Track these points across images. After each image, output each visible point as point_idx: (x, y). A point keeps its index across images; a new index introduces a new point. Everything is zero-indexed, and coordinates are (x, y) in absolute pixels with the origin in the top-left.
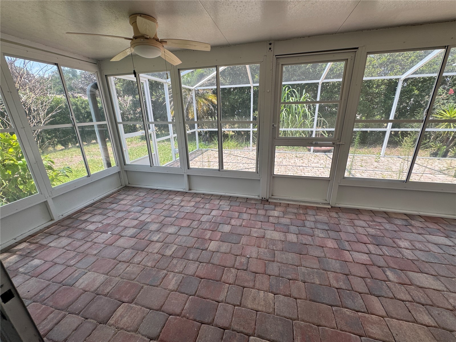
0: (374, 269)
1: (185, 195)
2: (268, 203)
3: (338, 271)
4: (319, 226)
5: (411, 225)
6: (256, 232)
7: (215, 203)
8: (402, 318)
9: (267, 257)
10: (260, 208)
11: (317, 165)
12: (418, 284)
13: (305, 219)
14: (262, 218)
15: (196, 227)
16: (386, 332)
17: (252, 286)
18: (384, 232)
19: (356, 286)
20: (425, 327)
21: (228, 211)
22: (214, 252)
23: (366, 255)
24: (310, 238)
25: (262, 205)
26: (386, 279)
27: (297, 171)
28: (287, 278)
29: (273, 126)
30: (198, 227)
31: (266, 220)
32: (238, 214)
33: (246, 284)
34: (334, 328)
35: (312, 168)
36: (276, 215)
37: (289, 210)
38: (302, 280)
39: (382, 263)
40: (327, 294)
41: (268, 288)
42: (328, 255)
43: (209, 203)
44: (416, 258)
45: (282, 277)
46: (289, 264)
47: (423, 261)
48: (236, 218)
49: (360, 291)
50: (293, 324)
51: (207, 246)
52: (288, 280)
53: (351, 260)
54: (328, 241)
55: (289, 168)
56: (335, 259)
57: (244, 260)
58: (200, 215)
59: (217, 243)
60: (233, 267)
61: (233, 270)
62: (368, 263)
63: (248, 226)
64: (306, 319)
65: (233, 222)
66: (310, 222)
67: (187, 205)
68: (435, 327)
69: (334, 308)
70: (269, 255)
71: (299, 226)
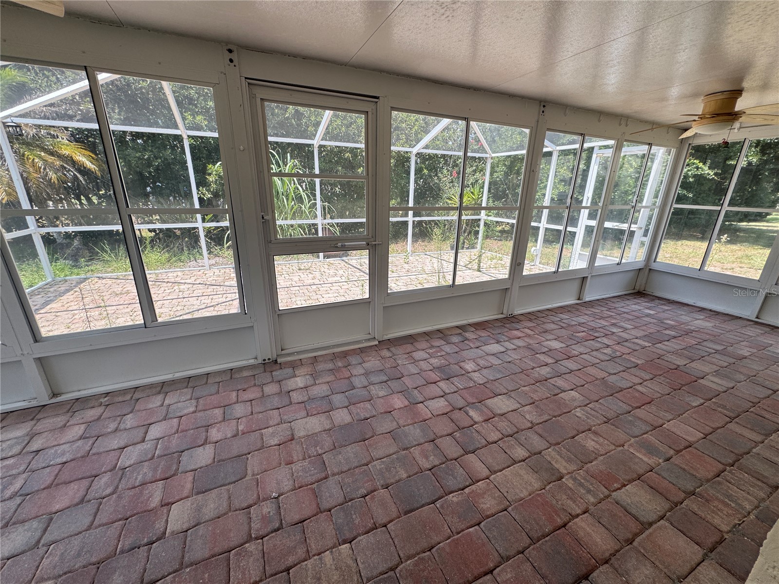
0: (456, 415)
1: (38, 417)
2: (278, 367)
3: (422, 441)
4: (374, 379)
5: (467, 339)
6: (273, 435)
7: (151, 406)
8: (503, 466)
9: (313, 475)
10: (265, 382)
11: (336, 279)
12: (499, 412)
13: (350, 375)
14: (276, 402)
15: (109, 491)
16: (498, 496)
17: (304, 556)
18: (447, 357)
19: (448, 452)
20: (522, 463)
21: (195, 412)
22: (187, 531)
23: (442, 398)
24: (368, 405)
25: (268, 375)
26: (473, 423)
27: (308, 294)
28: (359, 496)
29: (263, 218)
30: (117, 487)
31: (286, 401)
32: (222, 412)
33: (291, 560)
34: (449, 538)
35: (330, 285)
36: (301, 385)
37: (319, 367)
38: (382, 486)
39: (461, 403)
40: (422, 487)
41: (335, 539)
42: (401, 422)
43: (131, 412)
44: (485, 380)
45: (352, 500)
46: (354, 468)
47: (492, 380)
48: (220, 422)
49: (455, 455)
50: (398, 575)
51: (159, 526)
52: (363, 499)
53: (430, 415)
54: (393, 399)
55: (294, 292)
56: (411, 424)
57: (268, 508)
58: (113, 454)
59: (188, 503)
60: (250, 539)
61: (250, 547)
62: (448, 410)
63: (254, 429)
64: (412, 552)
65: (215, 434)
66: (359, 377)
67: (56, 443)
68: (529, 457)
69: (438, 504)
70: (315, 469)
71: (345, 390)
